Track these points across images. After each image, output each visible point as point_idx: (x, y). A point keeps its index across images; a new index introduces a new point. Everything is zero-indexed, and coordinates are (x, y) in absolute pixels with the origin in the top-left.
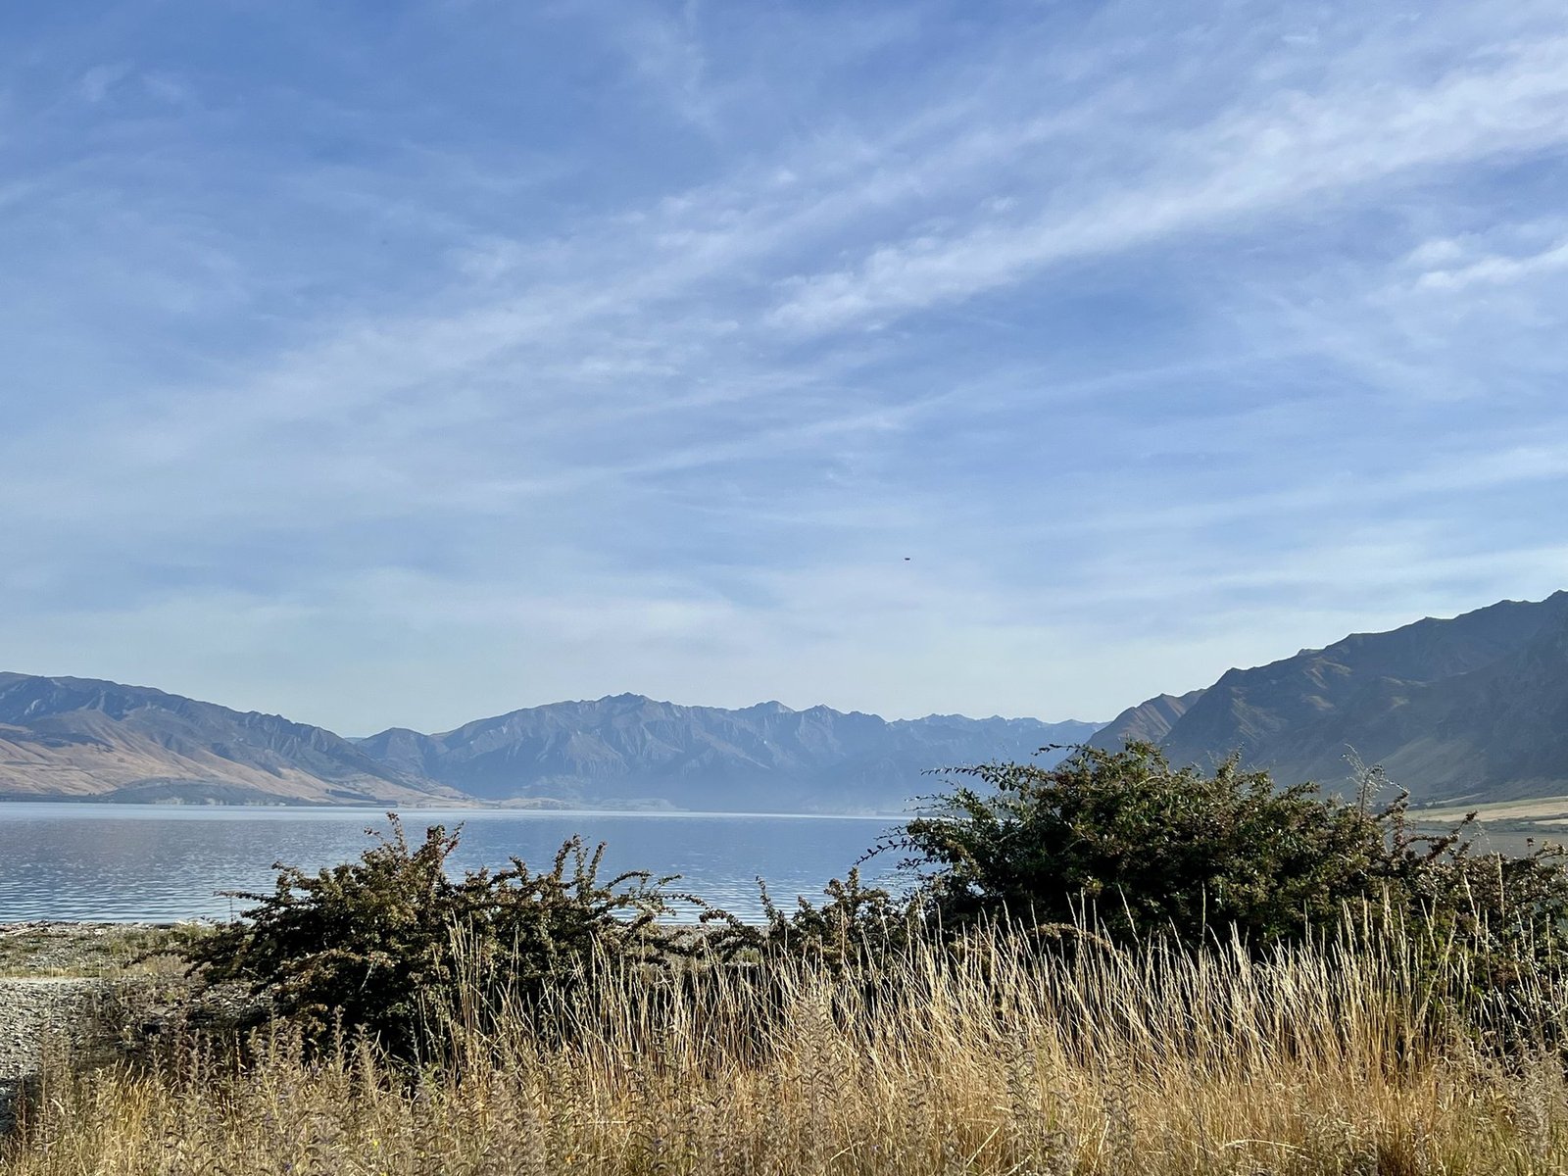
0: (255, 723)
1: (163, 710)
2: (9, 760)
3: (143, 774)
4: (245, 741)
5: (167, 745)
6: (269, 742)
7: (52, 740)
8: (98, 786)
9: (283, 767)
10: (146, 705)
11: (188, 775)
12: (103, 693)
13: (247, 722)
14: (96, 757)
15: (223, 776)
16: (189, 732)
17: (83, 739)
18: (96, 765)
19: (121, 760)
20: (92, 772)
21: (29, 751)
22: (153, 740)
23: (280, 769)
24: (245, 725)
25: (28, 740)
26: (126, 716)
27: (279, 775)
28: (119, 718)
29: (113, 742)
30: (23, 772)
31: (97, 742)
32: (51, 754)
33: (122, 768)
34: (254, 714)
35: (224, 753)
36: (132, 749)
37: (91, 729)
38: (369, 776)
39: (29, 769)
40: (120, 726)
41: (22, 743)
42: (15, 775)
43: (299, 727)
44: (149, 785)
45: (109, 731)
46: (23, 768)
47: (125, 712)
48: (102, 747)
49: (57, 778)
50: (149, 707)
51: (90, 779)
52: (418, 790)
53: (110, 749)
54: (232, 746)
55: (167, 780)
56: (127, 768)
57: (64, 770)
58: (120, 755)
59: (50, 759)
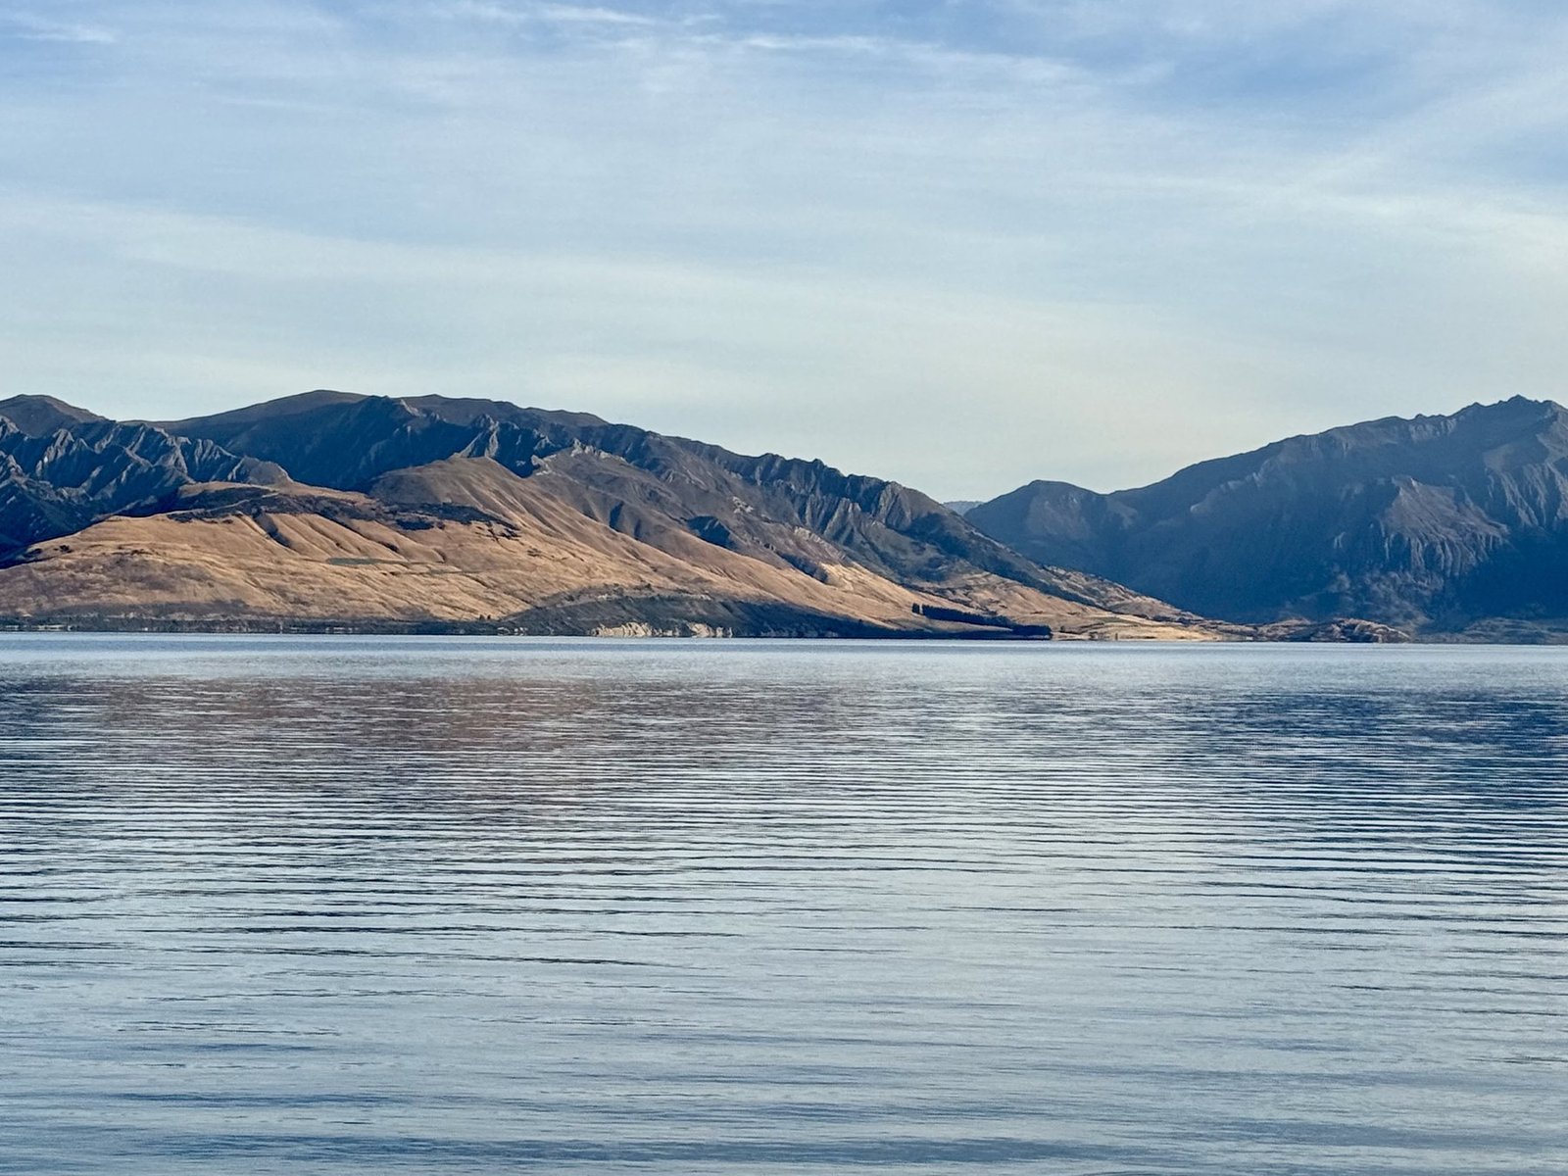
0: (770, 472)
1: (604, 455)
2: (336, 555)
3: (575, 581)
4: (756, 512)
5: (614, 521)
6: (802, 513)
7: (407, 517)
8: (494, 604)
9: (831, 562)
10: (571, 446)
11: (656, 580)
12: (494, 426)
13: (757, 475)
14: (492, 548)
15: (721, 583)
16: (654, 497)
17: (465, 514)
18: (490, 563)
19: (533, 553)
20: (483, 576)
21: (369, 538)
22: (589, 513)
23: (825, 566)
24: (754, 482)
25: (367, 518)
26: (538, 467)
27: (824, 578)
28: (526, 472)
29: (517, 519)
30: (363, 579)
31: (488, 519)
32: (406, 542)
33: (534, 567)
34: (770, 459)
35: (718, 536)
36: (551, 533)
37: (473, 492)
38: (994, 578)
39: (372, 572)
40: (529, 485)
41: (356, 523)
42: (348, 584)
43: (856, 481)
44: (584, 600)
45: (510, 498)
46: (362, 570)
47: (535, 460)
48: (498, 528)
49: (423, 590)
50: (577, 450)
51: (481, 590)
53: (512, 532)
54: (733, 523)
55: (619, 590)
56: (546, 569)
57: (432, 573)
58: (531, 543)
59: (407, 553)
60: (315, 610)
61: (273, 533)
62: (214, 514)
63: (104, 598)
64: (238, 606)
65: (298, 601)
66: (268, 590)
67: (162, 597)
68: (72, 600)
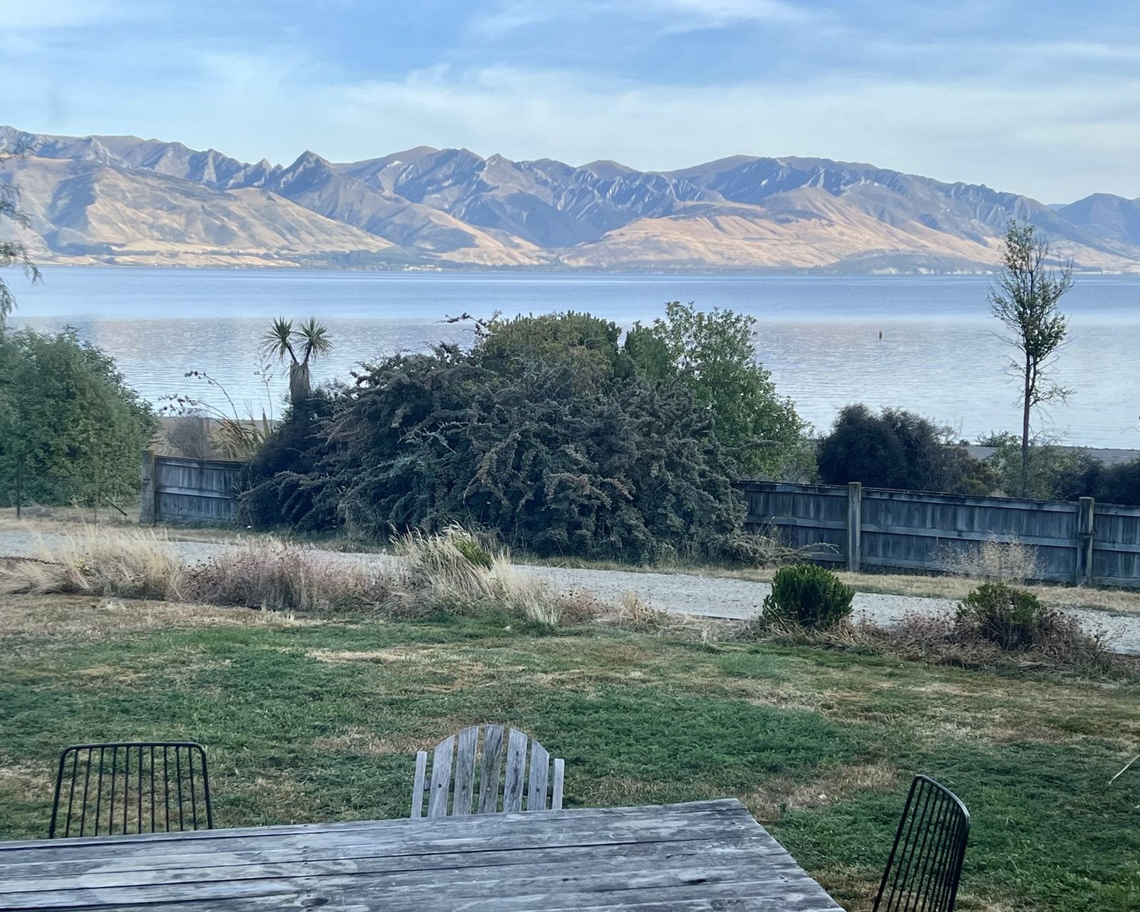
0: (959, 192)
1: (876, 184)
2: (746, 236)
3: (862, 248)
4: (951, 212)
5: (881, 217)
6: (975, 212)
7: (782, 217)
8: (822, 259)
9: (989, 236)
10: (860, 180)
11: (902, 247)
12: (822, 171)
13: (952, 193)
14: (821, 231)
15: (933, 247)
16: (900, 205)
17: (808, 215)
18: (820, 239)
19: (841, 234)
20: (816, 245)
21: (762, 227)
22: (869, 214)
23: (986, 238)
24: (951, 196)
25: (761, 218)
26: (844, 191)
27: (985, 244)
28: (838, 193)
29: (834, 218)
30: (759, 247)
31: (820, 217)
32: (781, 230)
33: (842, 241)
34: (958, 185)
35: (933, 224)
36: (850, 223)
37: (813, 204)
38: (1072, 243)
39: (765, 245)
40: (839, 201)
41: (757, 220)
42: (752, 250)
43: (1002, 195)
44: (866, 257)
45: (830, 207)
46: (759, 243)
47: (842, 188)
48: (824, 222)
49: (788, 252)
50: (863, 182)
51: (816, 252)
52: (1123, 256)
53: (831, 223)
54: (940, 217)
55: (882, 251)
56: (848, 242)
57: (792, 244)
58: (839, 229)
59: (780, 234)
60: (737, 263)
61: (717, 226)
62: (690, 217)
63: (640, 258)
64: (701, 261)
65: (729, 258)
66: (715, 253)
67: (666, 257)
68: (625, 259)
